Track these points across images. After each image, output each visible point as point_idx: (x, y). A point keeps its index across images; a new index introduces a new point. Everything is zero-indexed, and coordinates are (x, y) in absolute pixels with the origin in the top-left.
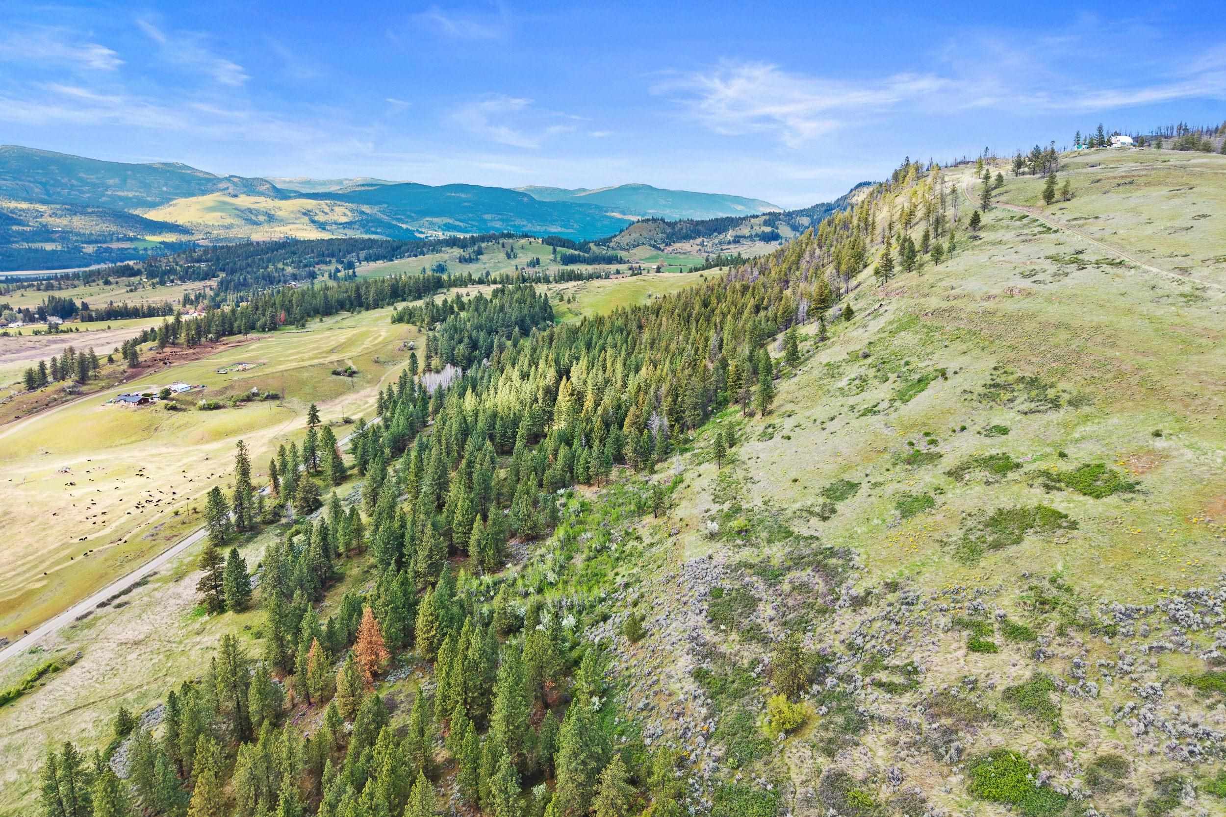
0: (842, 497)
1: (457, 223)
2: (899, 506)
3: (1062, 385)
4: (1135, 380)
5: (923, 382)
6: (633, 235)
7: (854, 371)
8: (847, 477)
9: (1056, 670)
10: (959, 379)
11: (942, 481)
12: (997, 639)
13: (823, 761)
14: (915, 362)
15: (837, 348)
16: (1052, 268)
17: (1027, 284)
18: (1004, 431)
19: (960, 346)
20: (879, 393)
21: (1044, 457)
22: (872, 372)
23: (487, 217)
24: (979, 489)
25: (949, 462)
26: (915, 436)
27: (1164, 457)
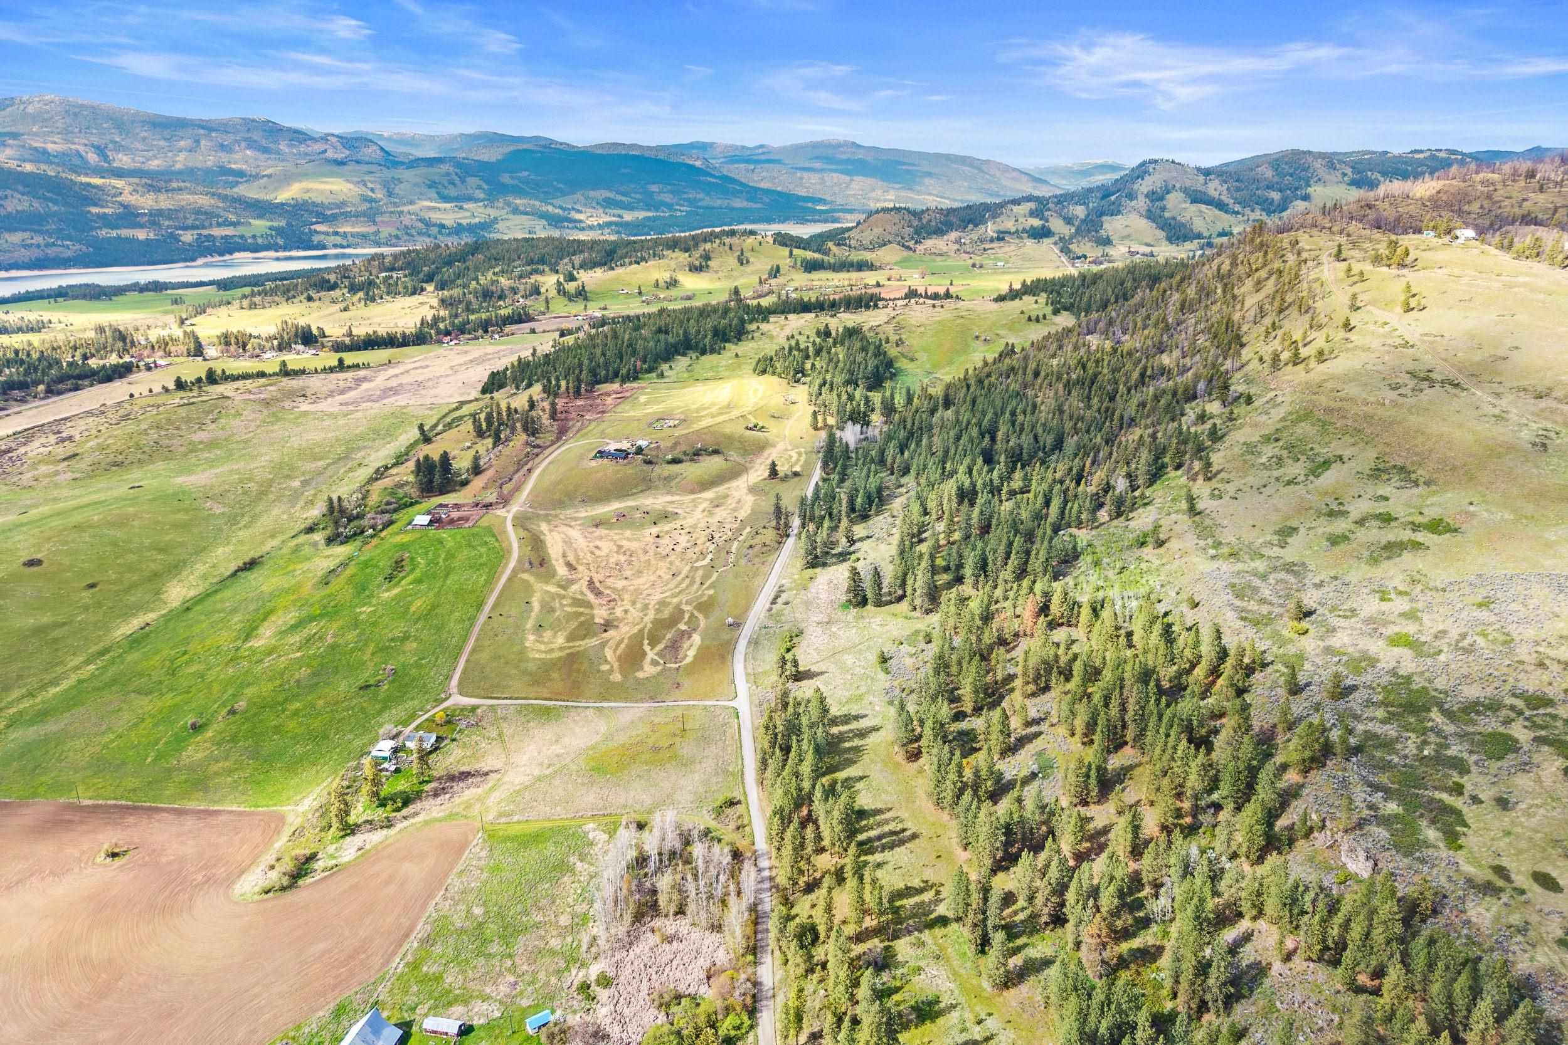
0: (1290, 535)
1: (619, 198)
2: (1328, 539)
3: (1420, 472)
4: (1462, 472)
5: (1327, 464)
6: (875, 230)
7: (1269, 451)
8: (1289, 524)
9: (1420, 605)
10: (1352, 464)
11: (1353, 527)
12: (1393, 596)
13: (1322, 644)
14: (1318, 449)
15: (1247, 430)
16: (1412, 383)
17: (1393, 395)
18: (1386, 499)
19: (1348, 439)
20: (1296, 469)
21: (1410, 514)
22: (1285, 453)
23: (654, 188)
24: (1375, 531)
25: (1355, 515)
26: (1329, 500)
27: (1473, 515)
